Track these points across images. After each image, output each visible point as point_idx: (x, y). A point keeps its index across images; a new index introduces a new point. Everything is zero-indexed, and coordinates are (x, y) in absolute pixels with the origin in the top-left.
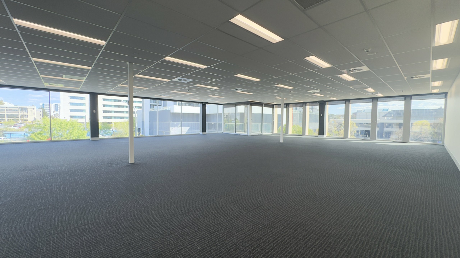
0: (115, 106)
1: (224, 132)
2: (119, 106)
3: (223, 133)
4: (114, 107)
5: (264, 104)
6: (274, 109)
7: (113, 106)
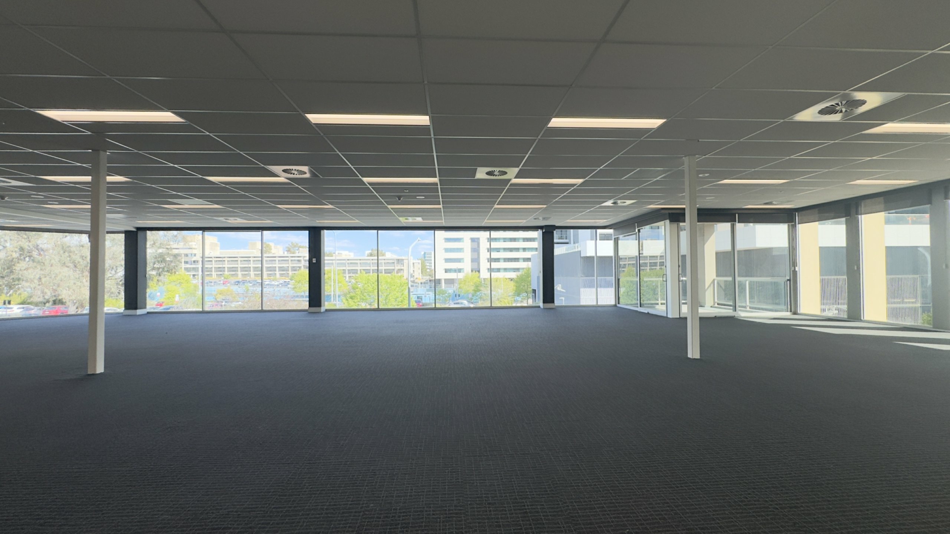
0: (505, 249)
1: (618, 305)
2: (511, 250)
3: (615, 306)
4: (504, 252)
5: (738, 214)
6: (794, 226)
7: (503, 250)
